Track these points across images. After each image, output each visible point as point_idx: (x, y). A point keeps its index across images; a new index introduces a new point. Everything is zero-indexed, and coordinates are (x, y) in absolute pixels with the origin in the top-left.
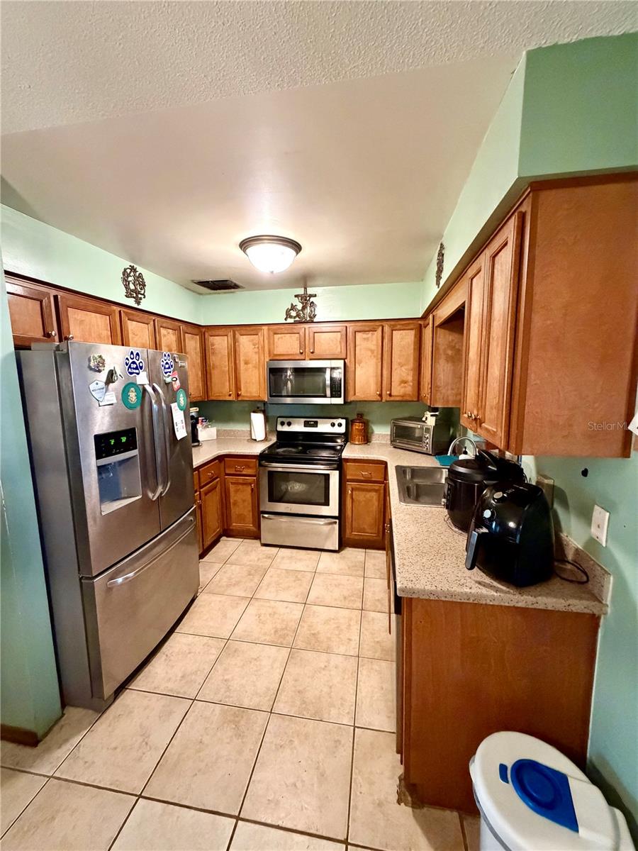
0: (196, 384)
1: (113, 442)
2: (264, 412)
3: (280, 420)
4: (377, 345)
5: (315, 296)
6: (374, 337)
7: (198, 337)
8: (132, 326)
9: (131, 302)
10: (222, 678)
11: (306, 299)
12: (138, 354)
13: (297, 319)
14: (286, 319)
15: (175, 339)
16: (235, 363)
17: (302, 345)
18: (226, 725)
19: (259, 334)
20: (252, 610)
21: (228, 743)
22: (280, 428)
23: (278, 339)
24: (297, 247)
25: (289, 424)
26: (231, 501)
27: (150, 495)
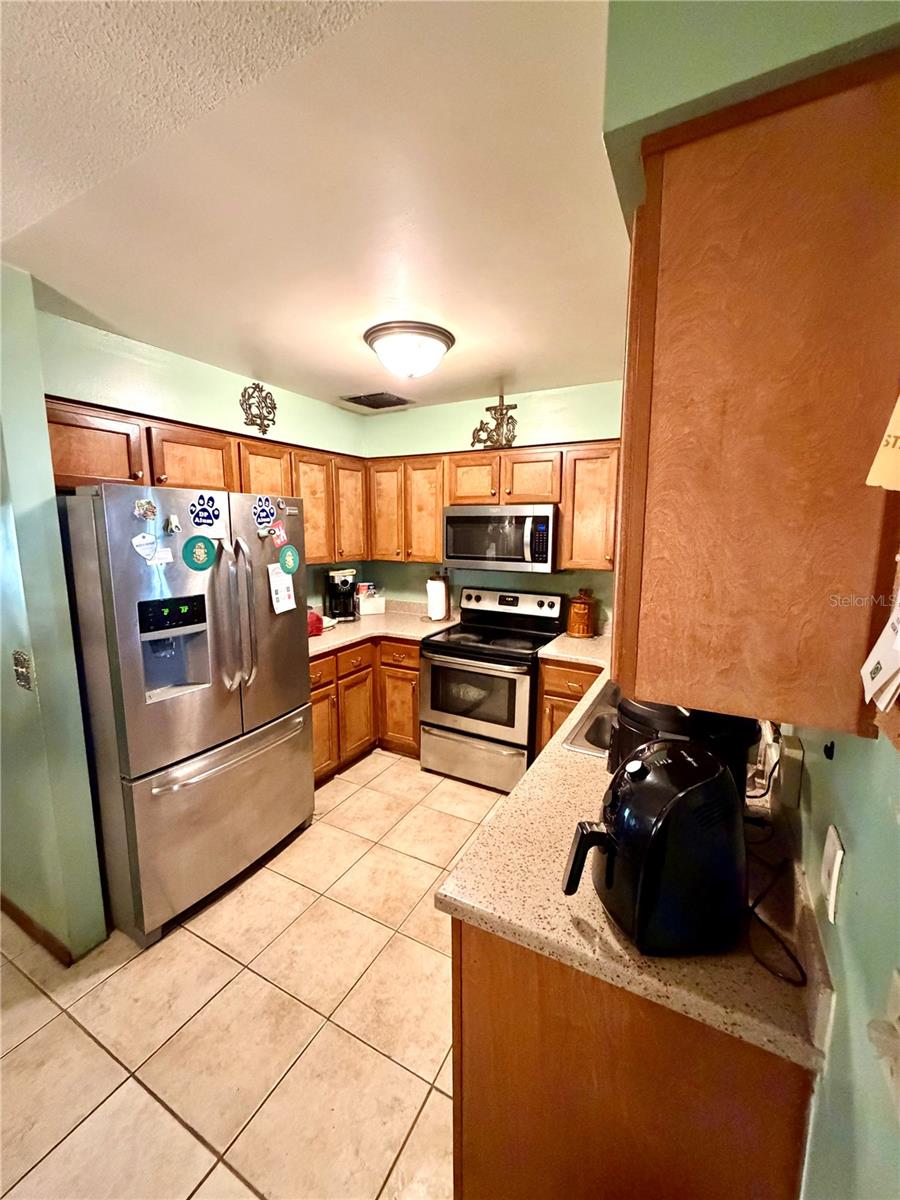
0: (354, 538)
1: (166, 612)
2: (445, 579)
3: (466, 592)
4: (609, 480)
5: (515, 407)
6: (606, 467)
7: (360, 474)
8: (255, 463)
9: (254, 431)
10: (290, 947)
11: (501, 413)
12: (211, 499)
13: (489, 443)
14: (473, 445)
15: (322, 477)
16: (406, 510)
17: (497, 483)
18: (265, 1016)
19: (438, 468)
20: (369, 861)
21: (257, 1044)
22: (465, 604)
23: (463, 473)
24: (448, 339)
25: (478, 599)
26: (387, 701)
27: (227, 683)
